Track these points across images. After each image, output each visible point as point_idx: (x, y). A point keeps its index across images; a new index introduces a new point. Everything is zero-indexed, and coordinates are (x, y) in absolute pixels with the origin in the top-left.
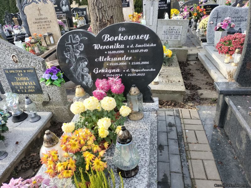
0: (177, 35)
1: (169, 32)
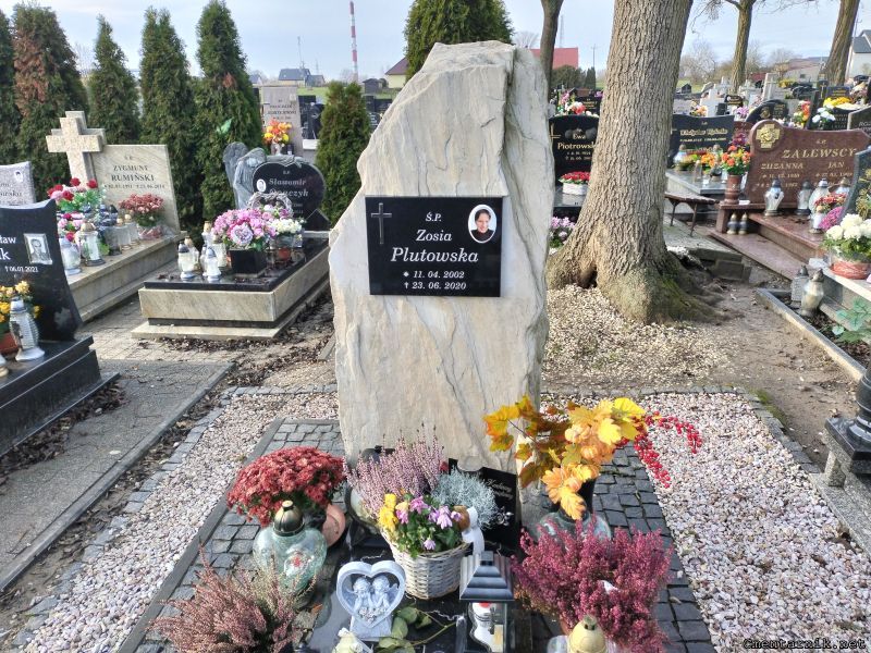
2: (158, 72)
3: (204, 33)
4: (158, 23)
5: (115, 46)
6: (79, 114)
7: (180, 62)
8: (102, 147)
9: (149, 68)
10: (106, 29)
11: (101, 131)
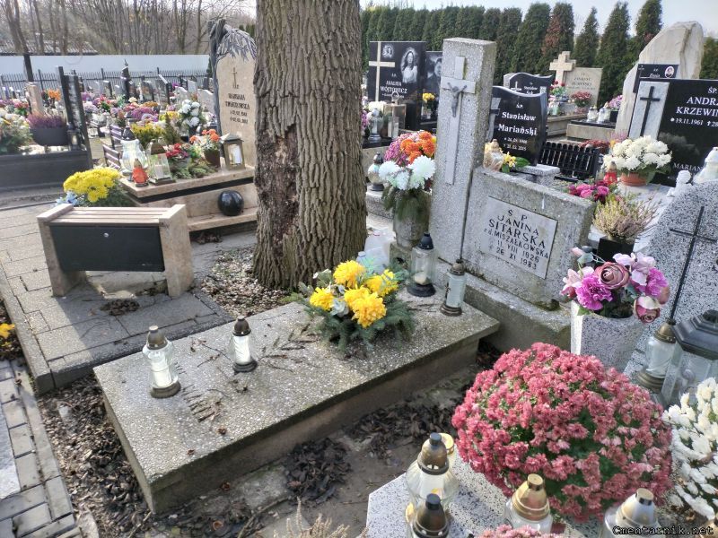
0: (534, 253)
1: (507, 228)
2: (613, 33)
3: (643, 12)
4: (620, 8)
5: (596, 20)
6: (568, 53)
7: (626, 27)
8: (573, 68)
9: (608, 31)
10: (594, 12)
11: (575, 61)
